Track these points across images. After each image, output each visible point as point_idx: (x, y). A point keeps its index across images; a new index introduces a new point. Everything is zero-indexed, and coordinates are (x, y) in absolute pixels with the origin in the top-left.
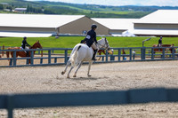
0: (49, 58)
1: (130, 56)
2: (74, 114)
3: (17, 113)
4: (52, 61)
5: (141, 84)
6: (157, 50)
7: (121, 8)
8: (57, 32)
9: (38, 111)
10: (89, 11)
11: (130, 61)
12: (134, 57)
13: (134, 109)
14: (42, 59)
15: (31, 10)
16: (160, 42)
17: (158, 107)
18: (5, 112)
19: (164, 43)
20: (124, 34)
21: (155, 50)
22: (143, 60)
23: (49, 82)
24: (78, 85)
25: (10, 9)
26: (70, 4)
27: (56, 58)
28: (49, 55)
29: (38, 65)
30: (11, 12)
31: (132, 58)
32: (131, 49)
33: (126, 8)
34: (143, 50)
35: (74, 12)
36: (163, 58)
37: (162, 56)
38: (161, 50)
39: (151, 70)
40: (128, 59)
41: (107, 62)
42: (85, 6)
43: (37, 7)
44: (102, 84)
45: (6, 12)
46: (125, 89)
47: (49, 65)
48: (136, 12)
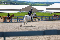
0: (18, 20)
1: (45, 19)
2: (26, 39)
3: (7, 38)
4: (19, 21)
5: (49, 29)
6: (54, 17)
7: (42, 3)
8: (20, 11)
9: (14, 38)
10: (31, 4)
11: (45, 21)
12: (46, 19)
13: (46, 37)
14: (15, 20)
15: (12, 3)
16: (55, 14)
17: (54, 36)
18: (3, 38)
19: (56, 15)
20: (43, 12)
21: (53, 17)
22: (49, 20)
23: (18, 28)
24: (27, 29)
25: (4, 3)
26: (25, 2)
27: (20, 20)
28: (18, 18)
29: (14, 22)
30: (5, 4)
31: (46, 20)
32: (45, 17)
33: (44, 3)
34: (49, 17)
35: (26, 4)
36: (56, 20)
37: (56, 19)
38: (55, 17)
39: (52, 24)
40: (44, 20)
41: (37, 21)
42: (30, 2)
43: (14, 2)
44: (35, 28)
45: (3, 4)
46: (43, 30)
47: (18, 22)
48: (47, 4)
